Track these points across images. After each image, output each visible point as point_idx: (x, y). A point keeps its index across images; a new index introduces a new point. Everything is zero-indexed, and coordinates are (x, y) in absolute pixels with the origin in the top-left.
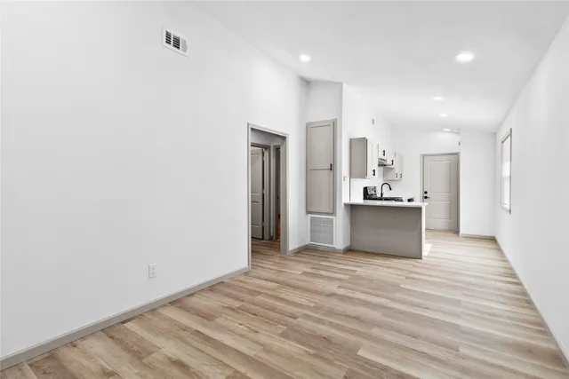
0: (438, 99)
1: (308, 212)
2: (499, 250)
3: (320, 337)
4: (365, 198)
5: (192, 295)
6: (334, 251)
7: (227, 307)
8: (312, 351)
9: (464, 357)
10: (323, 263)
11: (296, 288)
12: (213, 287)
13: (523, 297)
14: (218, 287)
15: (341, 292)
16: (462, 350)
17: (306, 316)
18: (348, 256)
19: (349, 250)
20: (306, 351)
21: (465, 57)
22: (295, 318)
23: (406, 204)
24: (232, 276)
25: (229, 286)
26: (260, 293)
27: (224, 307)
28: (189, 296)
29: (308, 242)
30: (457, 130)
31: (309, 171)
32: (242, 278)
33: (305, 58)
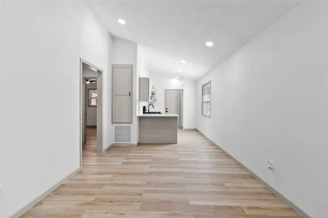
0: (184, 62)
1: (113, 123)
2: (201, 134)
3: (164, 202)
4: (144, 112)
5: (40, 203)
6: (132, 146)
7: (84, 204)
8: (168, 213)
9: (228, 188)
10: (130, 154)
11: (126, 174)
12: (58, 191)
13: (223, 154)
14: (62, 189)
15: (153, 170)
16: (226, 185)
17: (146, 191)
18: (142, 147)
19: (139, 144)
20: (164, 214)
21: (209, 44)
22: (141, 195)
23: (163, 115)
24: (70, 178)
25: (71, 186)
26: (103, 185)
27: (81, 204)
28: (36, 205)
29: (113, 142)
30: (181, 78)
31: (114, 96)
32: (79, 177)
33: (122, 22)
